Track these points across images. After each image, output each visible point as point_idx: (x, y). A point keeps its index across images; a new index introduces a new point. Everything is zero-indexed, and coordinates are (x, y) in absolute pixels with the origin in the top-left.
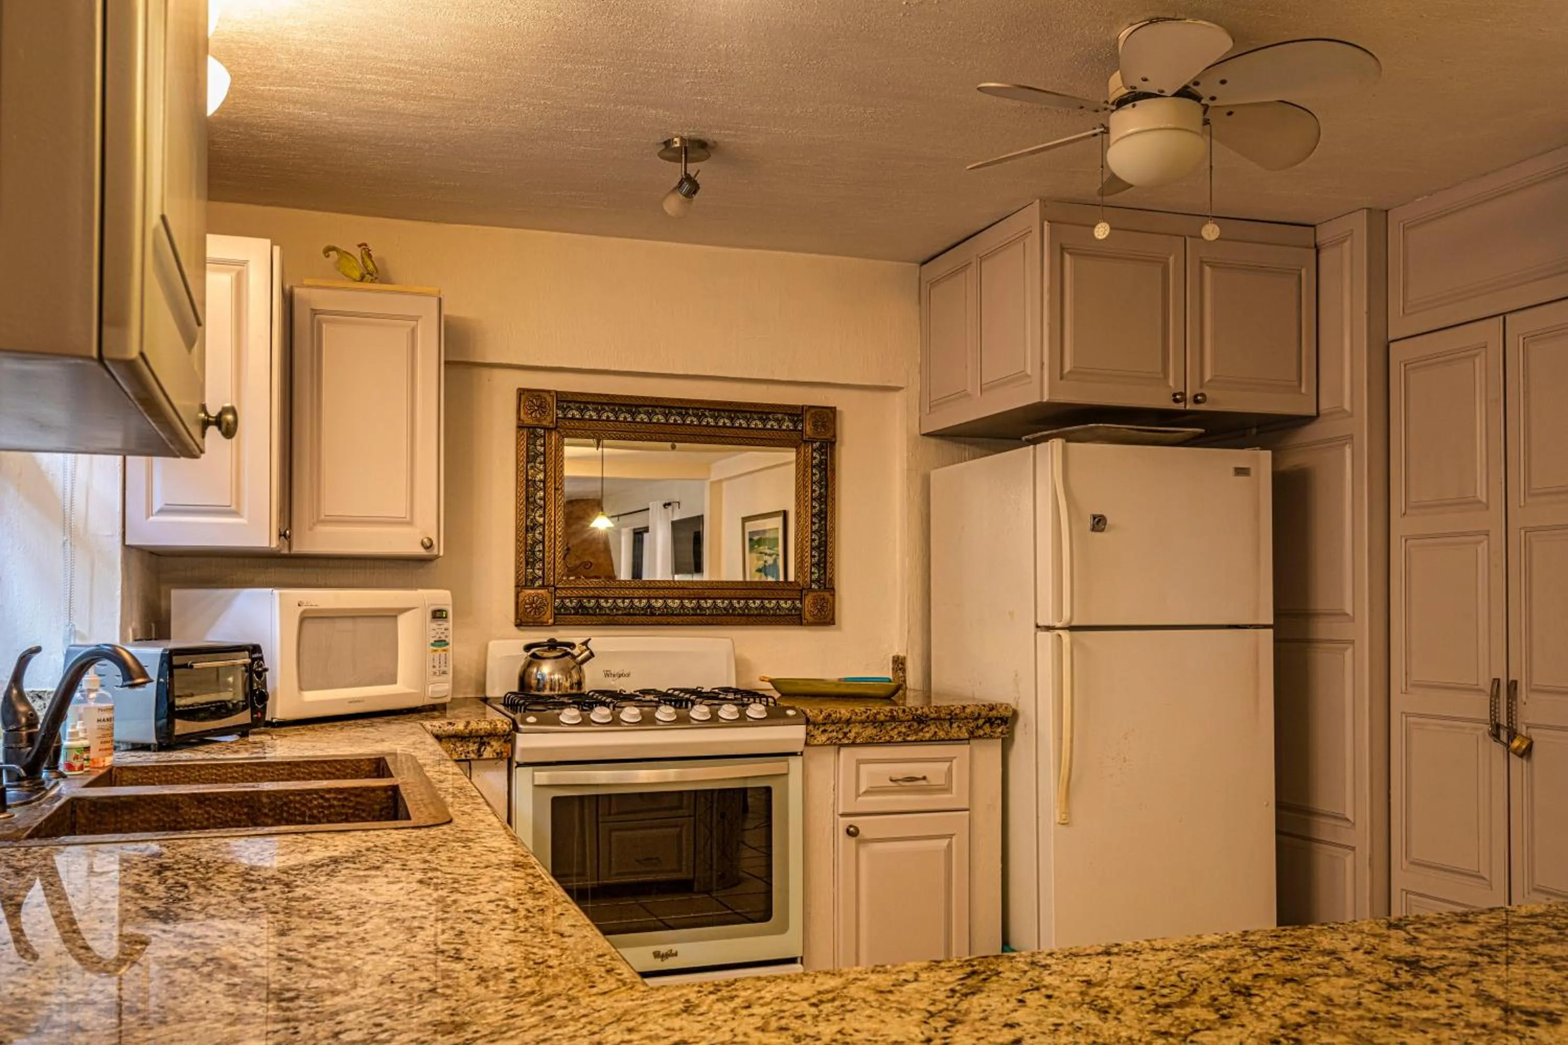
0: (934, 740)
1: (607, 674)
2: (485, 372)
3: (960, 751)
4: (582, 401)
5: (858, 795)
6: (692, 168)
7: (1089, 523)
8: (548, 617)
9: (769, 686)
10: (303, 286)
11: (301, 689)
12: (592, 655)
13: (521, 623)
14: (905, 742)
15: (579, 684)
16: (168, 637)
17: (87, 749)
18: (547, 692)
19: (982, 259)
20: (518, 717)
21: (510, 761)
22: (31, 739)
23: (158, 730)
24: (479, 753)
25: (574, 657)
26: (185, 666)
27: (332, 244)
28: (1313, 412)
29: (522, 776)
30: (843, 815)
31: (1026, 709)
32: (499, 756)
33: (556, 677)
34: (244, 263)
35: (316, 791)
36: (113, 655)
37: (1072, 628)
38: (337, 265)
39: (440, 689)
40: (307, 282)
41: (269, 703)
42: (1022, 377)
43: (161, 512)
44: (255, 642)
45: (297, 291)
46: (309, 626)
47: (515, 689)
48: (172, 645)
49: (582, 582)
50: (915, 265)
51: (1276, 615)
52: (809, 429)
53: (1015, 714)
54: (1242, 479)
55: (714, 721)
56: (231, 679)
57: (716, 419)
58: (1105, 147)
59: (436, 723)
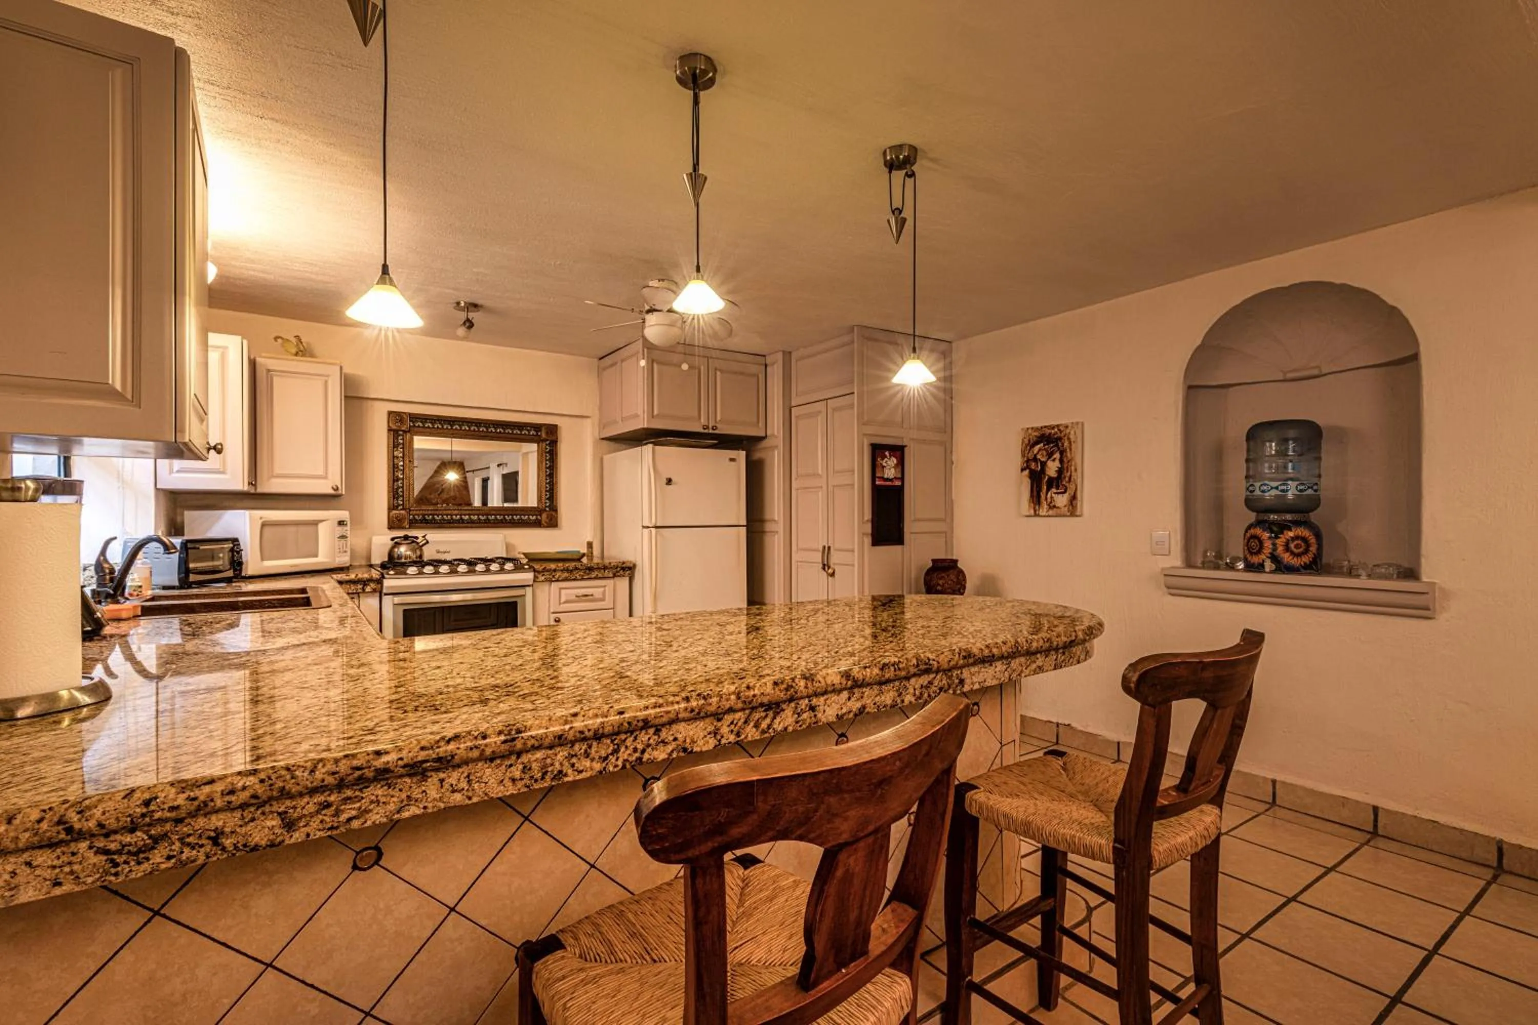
0: (596, 578)
1: (438, 552)
2: (370, 402)
3: (610, 583)
4: (424, 418)
5: (560, 604)
6: (471, 315)
7: (665, 481)
8: (406, 524)
9: (522, 556)
10: (260, 357)
11: (262, 559)
12: (427, 542)
13: (391, 527)
14: (582, 579)
15: (421, 556)
16: (183, 535)
17: (140, 587)
18: (403, 560)
19: (622, 361)
20: (385, 571)
21: (381, 593)
22: (112, 580)
23: (180, 580)
24: (363, 589)
25: (418, 543)
26: (194, 548)
27: (280, 335)
28: (764, 435)
29: (387, 600)
30: (554, 613)
31: (639, 563)
32: (374, 591)
33: (408, 553)
34: (226, 348)
35: (267, 600)
36: (159, 540)
37: (656, 527)
38: (282, 345)
39: (344, 560)
40: (263, 354)
41: (244, 567)
42: (637, 416)
43: (178, 471)
44: (235, 536)
45: (258, 360)
46: (267, 530)
47: (386, 559)
48: (186, 538)
49: (424, 508)
50: (596, 360)
51: (748, 521)
52: (544, 435)
53: (635, 566)
54: (733, 463)
55: (488, 571)
56: (221, 555)
57: (496, 429)
58: (643, 328)
59: (340, 576)
